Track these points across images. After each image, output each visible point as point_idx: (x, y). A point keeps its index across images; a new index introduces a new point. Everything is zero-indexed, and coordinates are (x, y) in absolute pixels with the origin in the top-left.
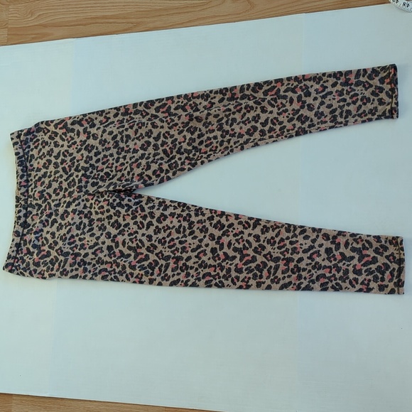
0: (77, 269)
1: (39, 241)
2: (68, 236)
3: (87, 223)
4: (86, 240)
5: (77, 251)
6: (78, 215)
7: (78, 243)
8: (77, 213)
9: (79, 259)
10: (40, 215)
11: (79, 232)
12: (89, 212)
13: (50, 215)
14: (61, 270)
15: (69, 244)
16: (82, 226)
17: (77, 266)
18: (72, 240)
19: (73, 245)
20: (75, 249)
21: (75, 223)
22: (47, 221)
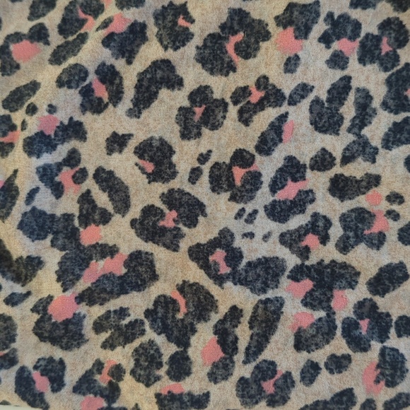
0: (338, 364)
1: (58, 190)
2: (268, 167)
3: (379, 92)
4: (383, 190)
5: (326, 253)
6: (326, 39)
7: (328, 206)
8: (320, 28)
9: (346, 302)
10: (56, 39)
11: (336, 144)
12: (386, 25)
13: (127, 43)
14: (242, 370)
15: (278, 212)
16: (348, 110)
17: (339, 345)
18: (290, 191)
19: (296, 222)
20: (311, 240)
21: (304, 89)
22: (109, 75)
